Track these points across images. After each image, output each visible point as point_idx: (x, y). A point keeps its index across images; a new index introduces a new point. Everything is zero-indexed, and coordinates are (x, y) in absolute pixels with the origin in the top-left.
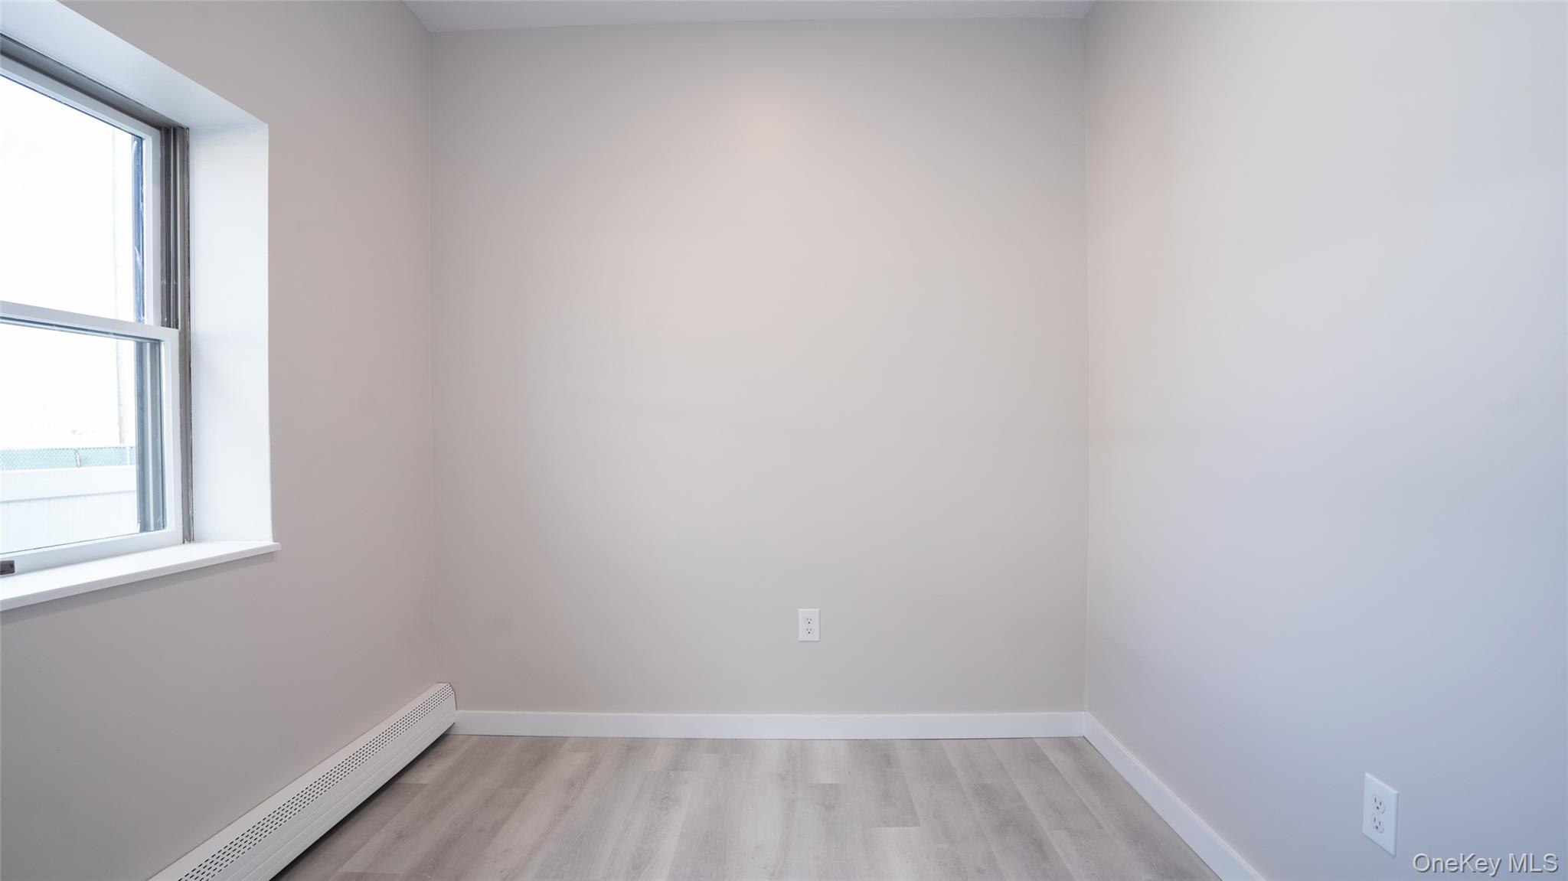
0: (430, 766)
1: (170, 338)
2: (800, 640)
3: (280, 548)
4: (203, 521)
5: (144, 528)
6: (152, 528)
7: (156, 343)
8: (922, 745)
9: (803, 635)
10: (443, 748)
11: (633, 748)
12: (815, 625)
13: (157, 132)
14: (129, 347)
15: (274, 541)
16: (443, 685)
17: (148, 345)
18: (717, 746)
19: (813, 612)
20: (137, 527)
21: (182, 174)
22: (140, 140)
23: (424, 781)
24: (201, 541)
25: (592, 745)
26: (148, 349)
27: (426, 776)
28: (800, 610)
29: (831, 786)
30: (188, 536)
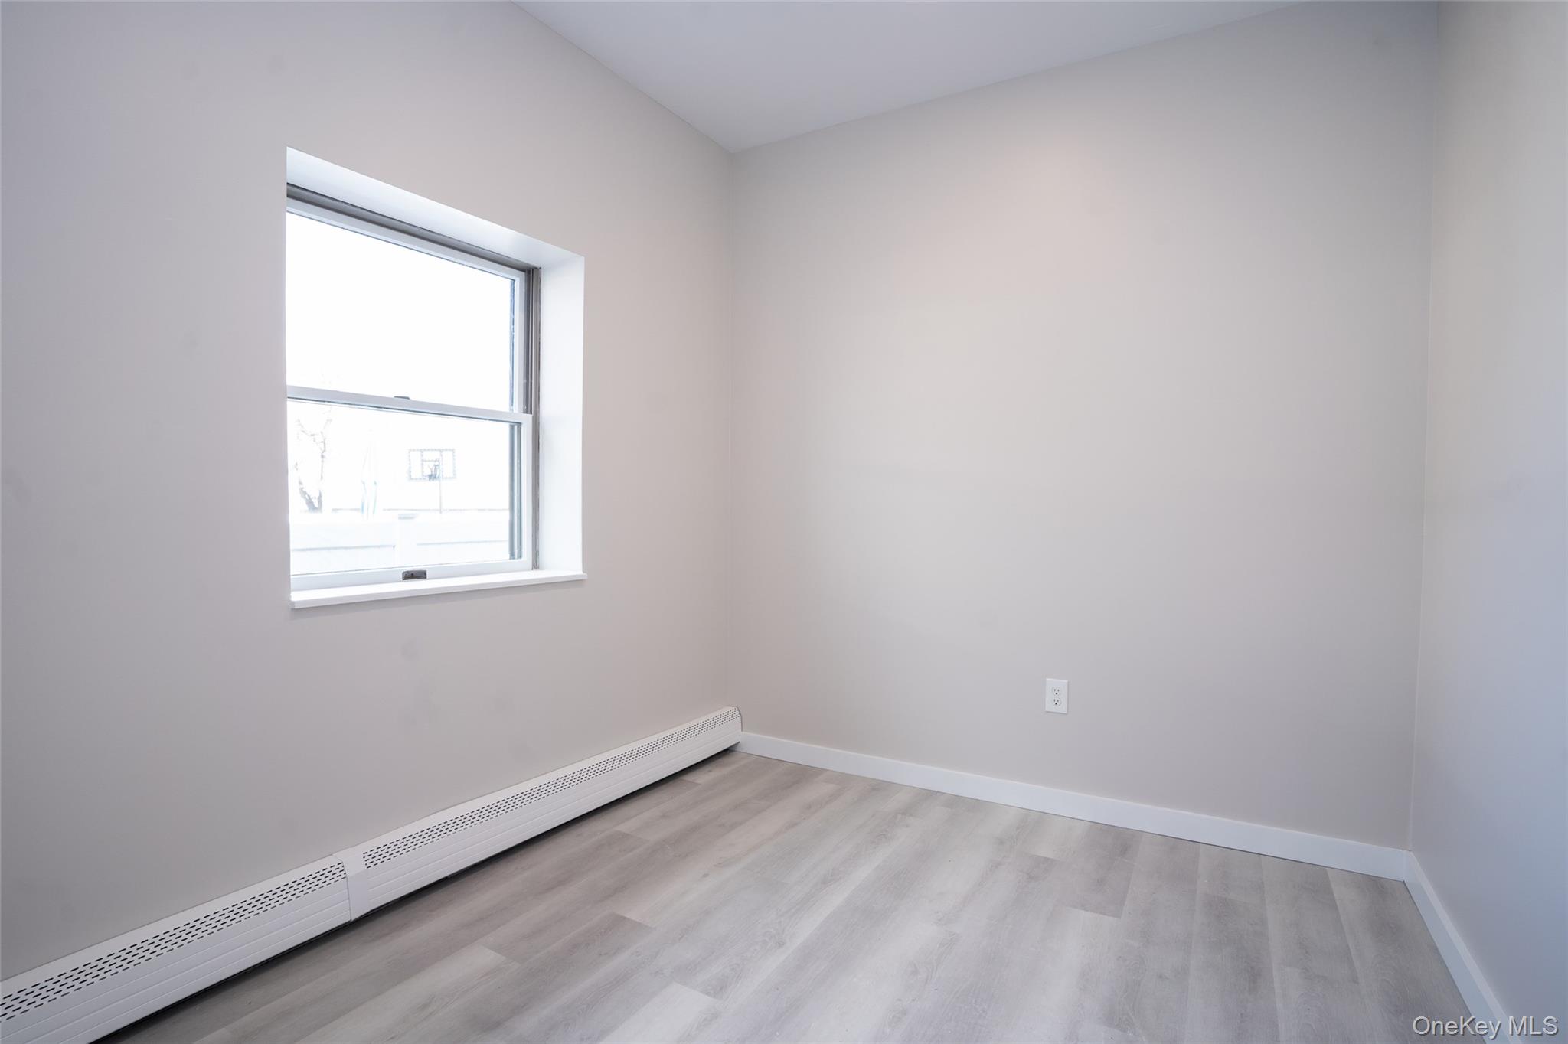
0: (710, 771)
1: (527, 420)
2: (1047, 710)
3: (586, 578)
4: (545, 555)
5: (512, 555)
6: (516, 557)
7: (519, 424)
8: (1174, 844)
9: (1049, 706)
10: (725, 760)
11: (878, 788)
12: (1063, 697)
13: (523, 273)
14: (506, 428)
15: (584, 572)
16: (731, 708)
17: (516, 427)
18: (956, 803)
19: (1062, 684)
20: (508, 556)
21: (536, 301)
22: (514, 280)
23: (699, 781)
24: (542, 570)
25: (844, 781)
26: (514, 427)
27: (702, 778)
28: (1048, 679)
29: (1046, 859)
30: (536, 565)
